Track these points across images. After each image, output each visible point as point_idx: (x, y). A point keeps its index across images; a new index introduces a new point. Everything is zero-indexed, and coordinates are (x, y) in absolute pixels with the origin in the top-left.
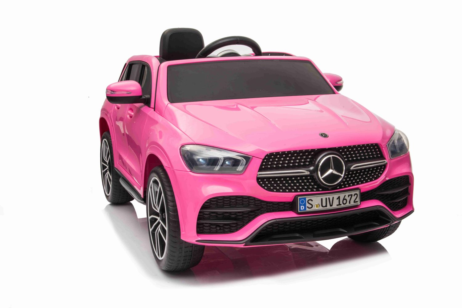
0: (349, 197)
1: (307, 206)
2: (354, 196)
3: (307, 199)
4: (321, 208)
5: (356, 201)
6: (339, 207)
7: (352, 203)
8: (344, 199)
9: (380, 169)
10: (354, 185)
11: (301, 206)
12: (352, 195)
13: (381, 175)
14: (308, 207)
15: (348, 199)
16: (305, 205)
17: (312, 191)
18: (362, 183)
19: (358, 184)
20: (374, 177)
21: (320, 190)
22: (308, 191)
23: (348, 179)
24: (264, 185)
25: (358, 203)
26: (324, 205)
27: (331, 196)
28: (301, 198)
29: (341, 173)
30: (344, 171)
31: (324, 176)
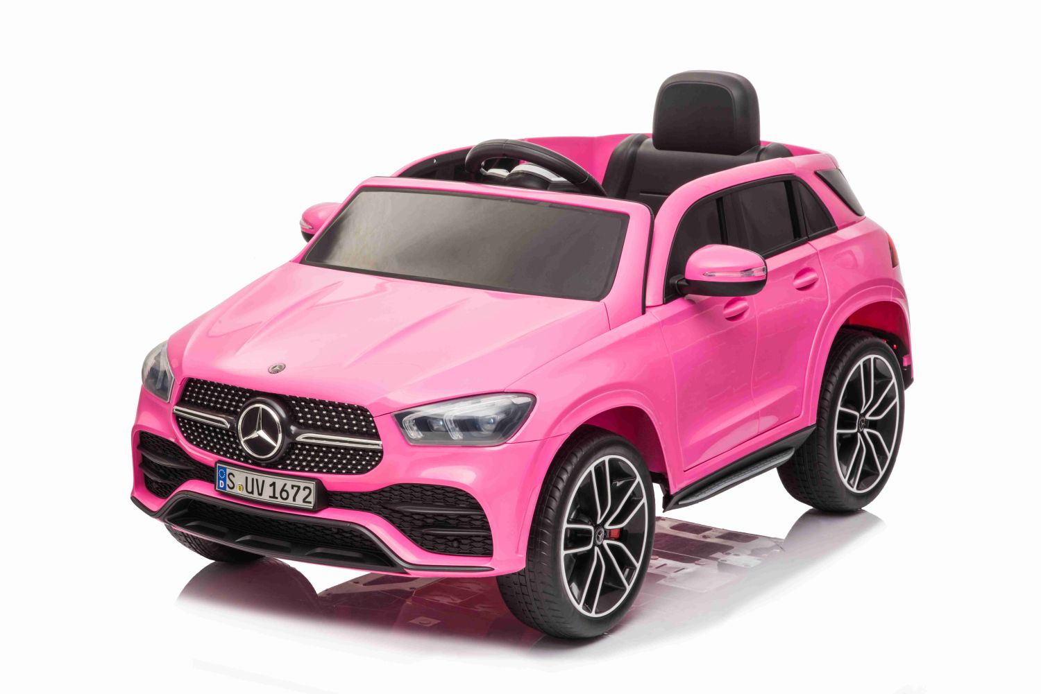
0: (292, 488)
1: (227, 483)
2: (304, 489)
4: (244, 493)
5: (307, 500)
6: (274, 501)
7: (299, 502)
8: (283, 490)
9: (372, 458)
10: (311, 470)
11: (221, 481)
12: (299, 488)
13: (371, 469)
14: (228, 485)
15: (292, 493)
16: (224, 480)
17: (238, 460)
18: (329, 472)
19: (320, 471)
20: (356, 469)
21: (250, 461)
22: (233, 459)
23: (293, 457)
24: (183, 429)
25: (311, 506)
26: (250, 490)
27: (261, 478)
28: (220, 467)
29: (276, 440)
30: (280, 436)
31: (246, 438)
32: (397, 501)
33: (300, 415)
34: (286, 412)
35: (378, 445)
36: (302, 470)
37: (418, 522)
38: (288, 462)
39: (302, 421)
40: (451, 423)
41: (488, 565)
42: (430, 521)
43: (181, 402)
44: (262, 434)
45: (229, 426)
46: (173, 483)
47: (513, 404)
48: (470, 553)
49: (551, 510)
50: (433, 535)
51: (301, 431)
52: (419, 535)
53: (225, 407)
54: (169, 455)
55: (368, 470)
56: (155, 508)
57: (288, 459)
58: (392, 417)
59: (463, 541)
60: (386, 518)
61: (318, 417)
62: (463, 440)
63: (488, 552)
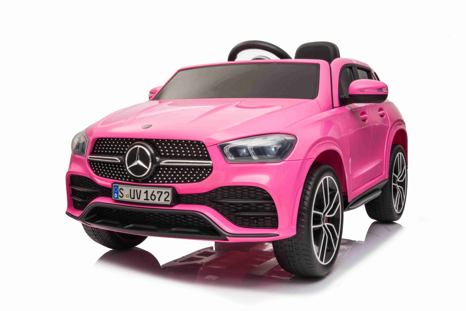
0: (158, 193)
2: (165, 193)
3: (119, 188)
4: (129, 199)
5: (167, 199)
6: (147, 202)
7: (162, 201)
8: (152, 195)
9: (206, 172)
10: (169, 182)
11: (115, 194)
12: (162, 192)
13: (205, 178)
14: (120, 195)
15: (158, 196)
16: (117, 193)
17: (125, 180)
18: (180, 182)
19: (174, 182)
20: (196, 179)
21: (132, 180)
22: (122, 180)
23: (158, 175)
24: (93, 168)
25: (169, 203)
26: (132, 196)
27: (139, 189)
28: (115, 186)
29: (148, 166)
30: (150, 164)
31: (130, 166)
32: (220, 197)
33: (162, 150)
34: (154, 150)
35: (210, 163)
36: (163, 182)
37: (232, 209)
38: (155, 178)
39: (163, 154)
40: (252, 150)
41: (276, 233)
42: (239, 208)
43: (92, 153)
44: (139, 162)
45: (120, 161)
46: (87, 201)
47: (286, 140)
48: (264, 227)
49: (306, 202)
50: (242, 216)
51: (163, 159)
52: (234, 217)
53: (117, 152)
54: (86, 186)
55: (204, 179)
56: (77, 215)
57: (155, 177)
58: (217, 147)
59: (259, 220)
60: (214, 208)
61: (172, 151)
62: (259, 159)
63: (275, 226)
